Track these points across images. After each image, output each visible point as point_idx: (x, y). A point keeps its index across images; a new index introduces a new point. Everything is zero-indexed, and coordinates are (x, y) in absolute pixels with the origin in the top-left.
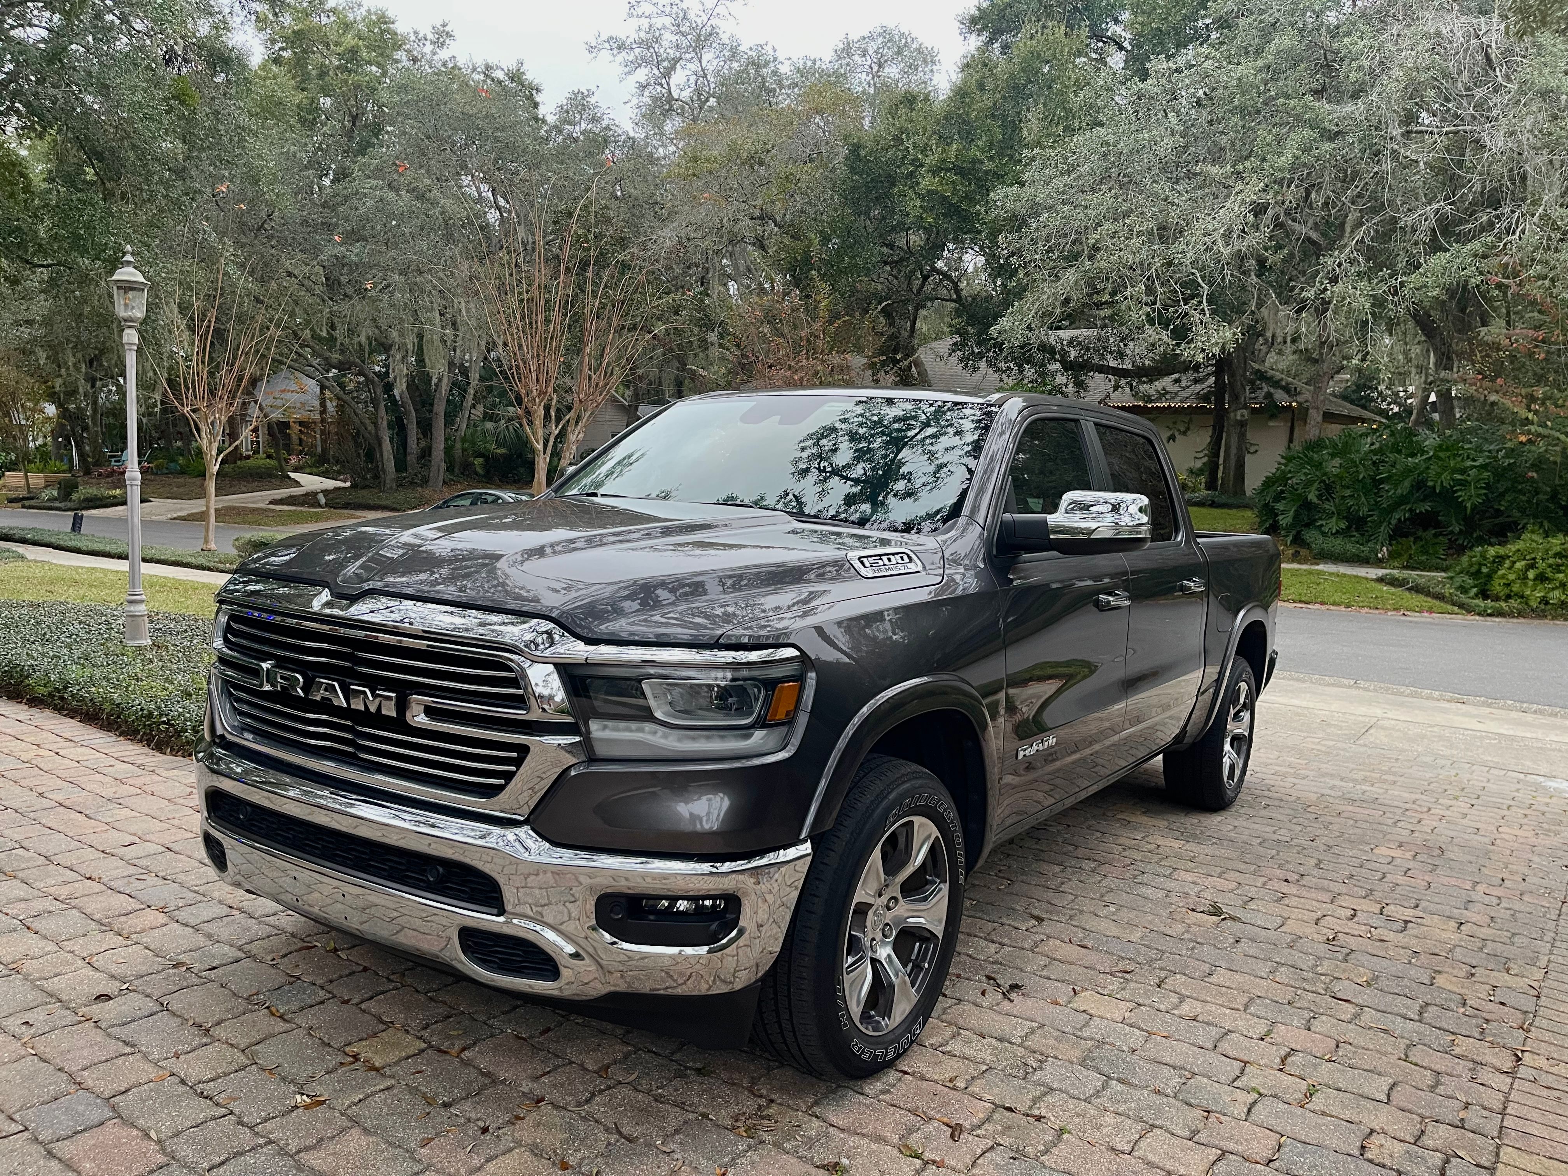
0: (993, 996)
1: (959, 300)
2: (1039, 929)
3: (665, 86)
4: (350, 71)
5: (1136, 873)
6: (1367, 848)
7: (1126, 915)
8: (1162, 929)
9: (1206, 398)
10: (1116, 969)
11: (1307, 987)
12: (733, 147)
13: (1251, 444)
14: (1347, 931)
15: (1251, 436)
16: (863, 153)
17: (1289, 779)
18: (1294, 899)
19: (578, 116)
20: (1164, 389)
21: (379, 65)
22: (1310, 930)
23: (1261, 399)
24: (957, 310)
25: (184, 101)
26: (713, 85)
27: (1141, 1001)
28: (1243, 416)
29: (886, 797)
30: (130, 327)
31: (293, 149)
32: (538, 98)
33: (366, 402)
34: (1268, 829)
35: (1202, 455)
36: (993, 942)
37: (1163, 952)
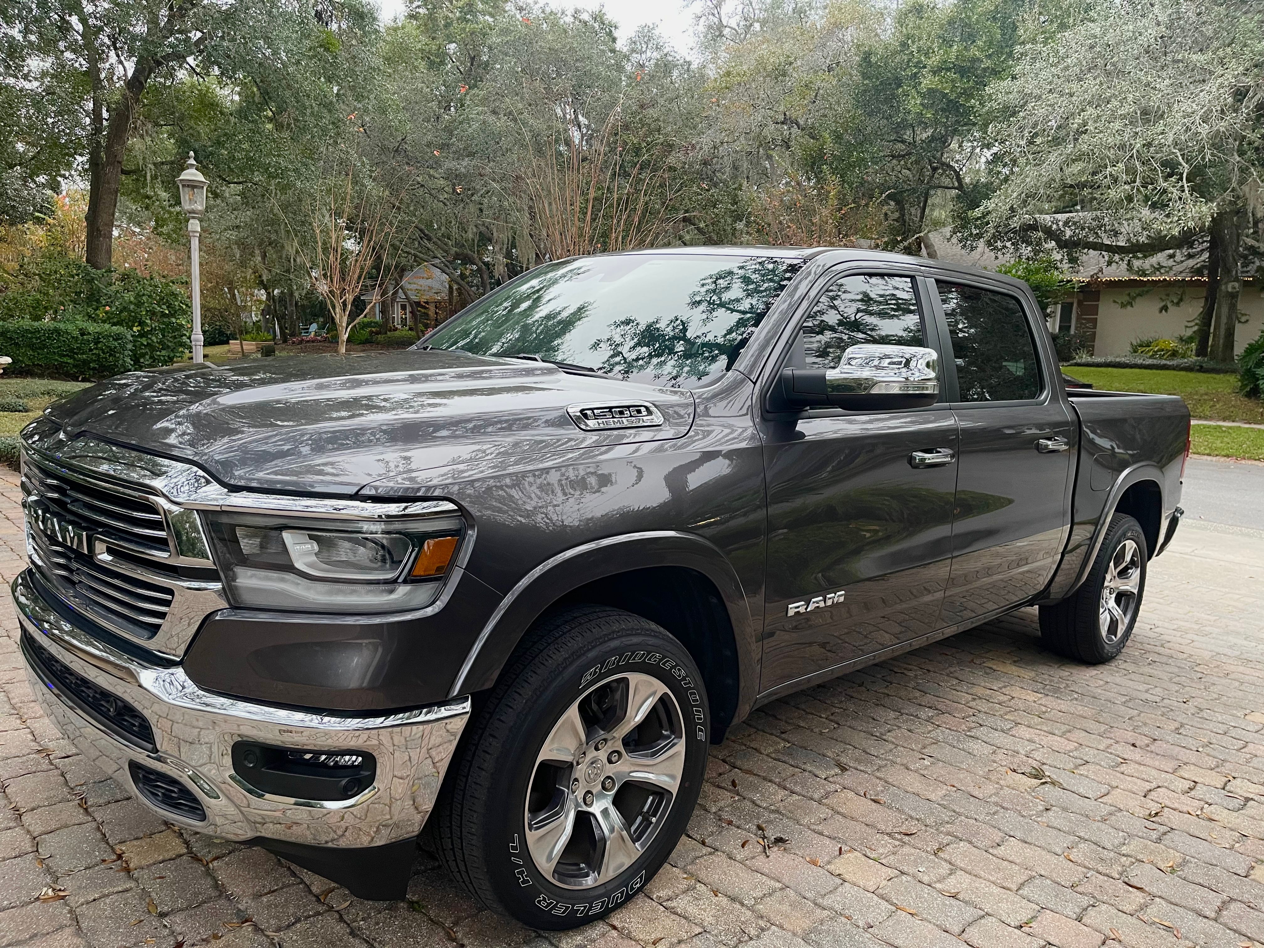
0: (754, 848)
1: (961, 187)
2: (838, 779)
3: (717, 15)
4: (468, 21)
5: (973, 725)
6: (1240, 714)
7: (940, 770)
8: (971, 789)
9: (1199, 271)
10: (897, 830)
11: (1101, 869)
12: (761, 62)
13: (1243, 315)
14: (1176, 805)
15: (1241, 306)
16: (873, 59)
17: (1188, 636)
18: (1133, 765)
19: (644, 46)
20: (1159, 264)
21: (492, 16)
22: (1134, 804)
23: (1252, 273)
24: (958, 197)
25: (329, 49)
26: (757, 12)
27: (906, 869)
28: (1234, 288)
29: (583, 654)
30: (194, 218)
31: (420, 85)
32: (616, 34)
33: (477, 286)
34: (1143, 687)
35: (1193, 324)
36: (785, 788)
37: (959, 814)
